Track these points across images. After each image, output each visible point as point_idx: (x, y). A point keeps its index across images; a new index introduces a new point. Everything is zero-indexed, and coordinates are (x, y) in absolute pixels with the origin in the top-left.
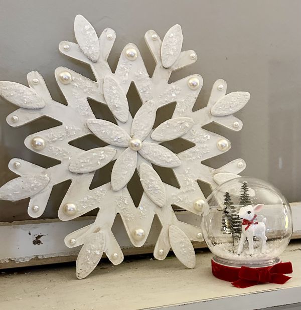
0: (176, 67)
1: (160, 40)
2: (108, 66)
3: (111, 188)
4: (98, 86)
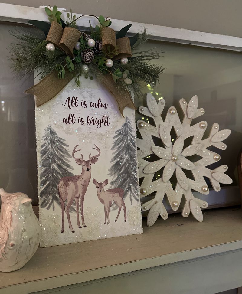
0: (194, 117)
1: (187, 104)
2: (162, 119)
3: (162, 181)
4: (156, 129)
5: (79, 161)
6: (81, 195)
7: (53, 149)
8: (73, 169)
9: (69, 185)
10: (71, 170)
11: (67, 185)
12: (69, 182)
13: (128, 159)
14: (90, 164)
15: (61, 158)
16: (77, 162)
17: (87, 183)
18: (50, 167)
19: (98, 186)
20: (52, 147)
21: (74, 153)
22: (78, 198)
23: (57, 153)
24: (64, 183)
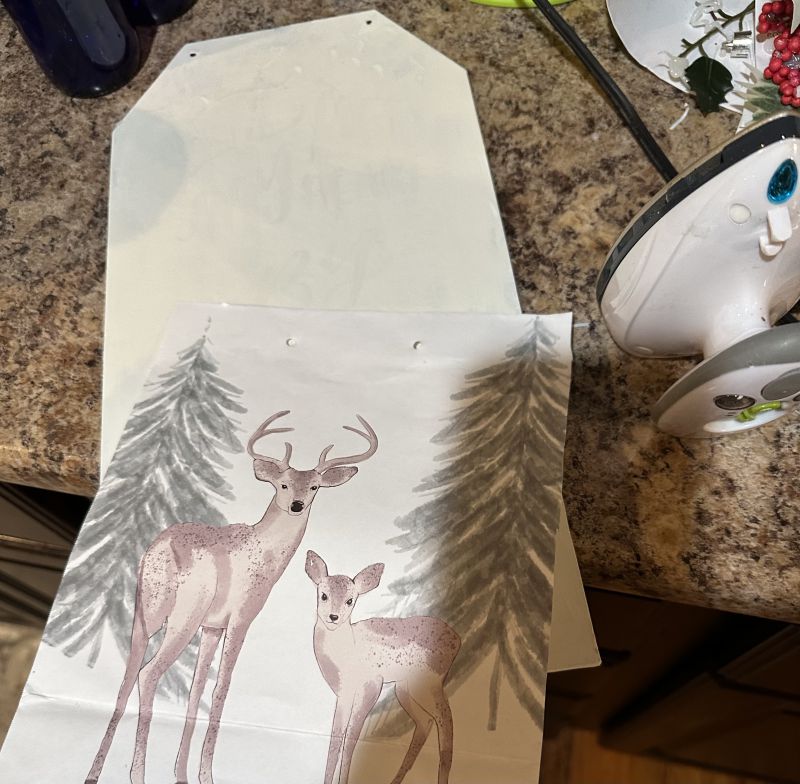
5: (269, 469)
6: (233, 623)
7: (181, 415)
8: (232, 498)
9: (190, 564)
10: (223, 498)
11: (180, 560)
12: (194, 551)
13: (515, 486)
14: (316, 484)
15: (197, 449)
16: (259, 472)
17: (277, 565)
18: (141, 477)
19: (325, 588)
20: (178, 409)
21: (261, 436)
22: (219, 631)
23: (188, 432)
24: (175, 552)
